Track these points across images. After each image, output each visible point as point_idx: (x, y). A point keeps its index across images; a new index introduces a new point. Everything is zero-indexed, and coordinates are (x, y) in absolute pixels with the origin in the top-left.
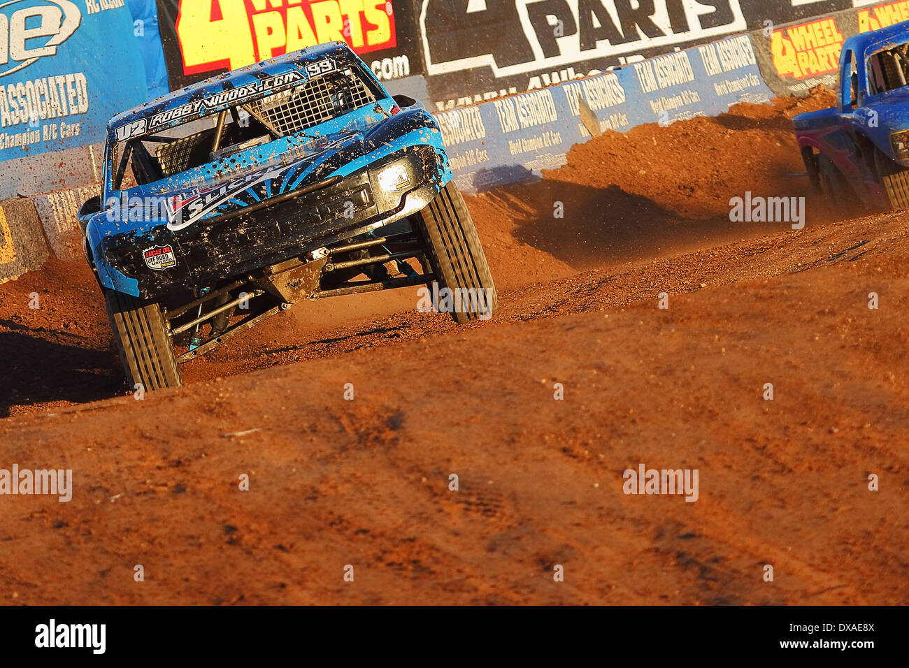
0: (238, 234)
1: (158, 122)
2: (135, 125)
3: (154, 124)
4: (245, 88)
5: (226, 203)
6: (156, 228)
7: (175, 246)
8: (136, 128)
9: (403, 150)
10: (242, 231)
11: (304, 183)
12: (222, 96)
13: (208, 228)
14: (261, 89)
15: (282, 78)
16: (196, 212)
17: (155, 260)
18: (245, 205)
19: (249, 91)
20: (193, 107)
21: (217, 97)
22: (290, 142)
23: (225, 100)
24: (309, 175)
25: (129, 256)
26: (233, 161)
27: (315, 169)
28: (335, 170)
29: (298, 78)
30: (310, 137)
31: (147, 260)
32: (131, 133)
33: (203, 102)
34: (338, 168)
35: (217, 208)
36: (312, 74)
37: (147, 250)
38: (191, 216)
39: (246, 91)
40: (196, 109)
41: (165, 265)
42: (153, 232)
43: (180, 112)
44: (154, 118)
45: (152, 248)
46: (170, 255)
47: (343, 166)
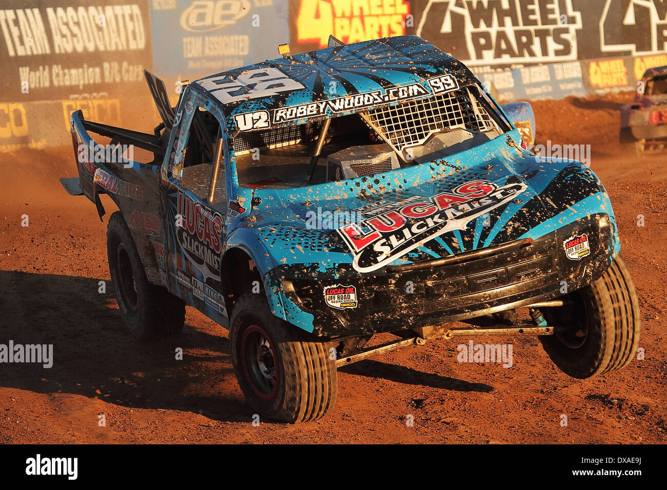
0: (426, 285)
1: (281, 117)
2: (256, 116)
3: (278, 119)
5: (415, 251)
6: (341, 266)
7: (359, 288)
8: (258, 120)
9: (587, 217)
10: (430, 283)
11: (497, 242)
13: (397, 276)
14: (386, 99)
15: (406, 89)
16: (383, 256)
17: (336, 299)
18: (437, 256)
19: (375, 99)
21: (342, 100)
22: (433, 169)
23: (351, 106)
24: (500, 233)
25: (308, 290)
26: (377, 182)
27: (504, 227)
28: (526, 232)
29: (423, 92)
30: (452, 166)
31: (327, 297)
32: (254, 124)
33: (327, 103)
34: (528, 230)
35: (407, 255)
36: (437, 90)
37: (329, 287)
38: (379, 259)
39: (371, 98)
40: (321, 111)
41: (345, 305)
42: (338, 270)
43: (304, 110)
44: (277, 112)
45: (335, 286)
46: (353, 297)
47: (532, 228)
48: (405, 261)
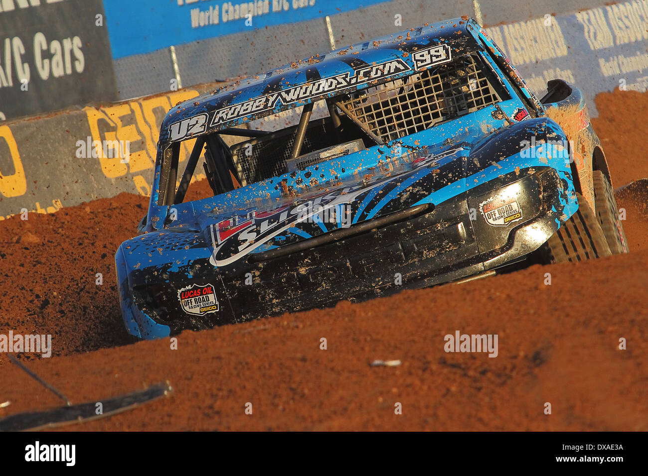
0: (298, 274)
1: (221, 118)
2: (193, 121)
3: (216, 120)
4: (334, 78)
5: (284, 233)
6: (196, 262)
7: (218, 285)
8: (194, 125)
9: (514, 173)
10: (303, 271)
11: (385, 212)
12: (304, 88)
13: (261, 265)
14: (353, 81)
15: (381, 67)
16: (247, 244)
17: (194, 303)
18: (307, 236)
19: (339, 83)
20: (267, 100)
21: (298, 89)
22: (381, 153)
23: (308, 94)
24: (392, 200)
25: (161, 297)
26: (308, 175)
27: (400, 194)
28: (425, 196)
29: (402, 68)
30: (408, 147)
31: (182, 302)
32: (188, 131)
33: (280, 94)
34: (429, 194)
35: (273, 239)
36: (420, 64)
37: (183, 289)
38: (240, 248)
40: (270, 105)
41: (205, 309)
42: (192, 267)
43: (250, 106)
44: (218, 113)
45: (189, 287)
46: (212, 297)
47: (435, 191)
48: (270, 247)
